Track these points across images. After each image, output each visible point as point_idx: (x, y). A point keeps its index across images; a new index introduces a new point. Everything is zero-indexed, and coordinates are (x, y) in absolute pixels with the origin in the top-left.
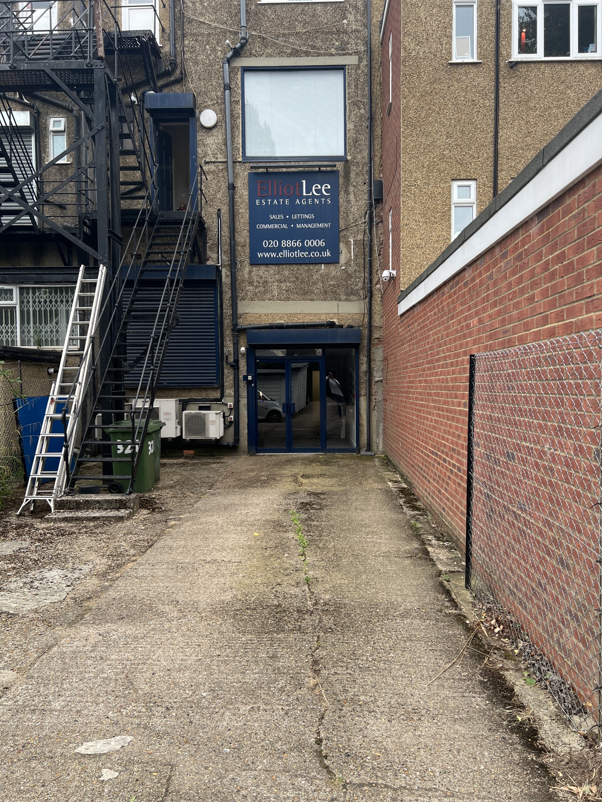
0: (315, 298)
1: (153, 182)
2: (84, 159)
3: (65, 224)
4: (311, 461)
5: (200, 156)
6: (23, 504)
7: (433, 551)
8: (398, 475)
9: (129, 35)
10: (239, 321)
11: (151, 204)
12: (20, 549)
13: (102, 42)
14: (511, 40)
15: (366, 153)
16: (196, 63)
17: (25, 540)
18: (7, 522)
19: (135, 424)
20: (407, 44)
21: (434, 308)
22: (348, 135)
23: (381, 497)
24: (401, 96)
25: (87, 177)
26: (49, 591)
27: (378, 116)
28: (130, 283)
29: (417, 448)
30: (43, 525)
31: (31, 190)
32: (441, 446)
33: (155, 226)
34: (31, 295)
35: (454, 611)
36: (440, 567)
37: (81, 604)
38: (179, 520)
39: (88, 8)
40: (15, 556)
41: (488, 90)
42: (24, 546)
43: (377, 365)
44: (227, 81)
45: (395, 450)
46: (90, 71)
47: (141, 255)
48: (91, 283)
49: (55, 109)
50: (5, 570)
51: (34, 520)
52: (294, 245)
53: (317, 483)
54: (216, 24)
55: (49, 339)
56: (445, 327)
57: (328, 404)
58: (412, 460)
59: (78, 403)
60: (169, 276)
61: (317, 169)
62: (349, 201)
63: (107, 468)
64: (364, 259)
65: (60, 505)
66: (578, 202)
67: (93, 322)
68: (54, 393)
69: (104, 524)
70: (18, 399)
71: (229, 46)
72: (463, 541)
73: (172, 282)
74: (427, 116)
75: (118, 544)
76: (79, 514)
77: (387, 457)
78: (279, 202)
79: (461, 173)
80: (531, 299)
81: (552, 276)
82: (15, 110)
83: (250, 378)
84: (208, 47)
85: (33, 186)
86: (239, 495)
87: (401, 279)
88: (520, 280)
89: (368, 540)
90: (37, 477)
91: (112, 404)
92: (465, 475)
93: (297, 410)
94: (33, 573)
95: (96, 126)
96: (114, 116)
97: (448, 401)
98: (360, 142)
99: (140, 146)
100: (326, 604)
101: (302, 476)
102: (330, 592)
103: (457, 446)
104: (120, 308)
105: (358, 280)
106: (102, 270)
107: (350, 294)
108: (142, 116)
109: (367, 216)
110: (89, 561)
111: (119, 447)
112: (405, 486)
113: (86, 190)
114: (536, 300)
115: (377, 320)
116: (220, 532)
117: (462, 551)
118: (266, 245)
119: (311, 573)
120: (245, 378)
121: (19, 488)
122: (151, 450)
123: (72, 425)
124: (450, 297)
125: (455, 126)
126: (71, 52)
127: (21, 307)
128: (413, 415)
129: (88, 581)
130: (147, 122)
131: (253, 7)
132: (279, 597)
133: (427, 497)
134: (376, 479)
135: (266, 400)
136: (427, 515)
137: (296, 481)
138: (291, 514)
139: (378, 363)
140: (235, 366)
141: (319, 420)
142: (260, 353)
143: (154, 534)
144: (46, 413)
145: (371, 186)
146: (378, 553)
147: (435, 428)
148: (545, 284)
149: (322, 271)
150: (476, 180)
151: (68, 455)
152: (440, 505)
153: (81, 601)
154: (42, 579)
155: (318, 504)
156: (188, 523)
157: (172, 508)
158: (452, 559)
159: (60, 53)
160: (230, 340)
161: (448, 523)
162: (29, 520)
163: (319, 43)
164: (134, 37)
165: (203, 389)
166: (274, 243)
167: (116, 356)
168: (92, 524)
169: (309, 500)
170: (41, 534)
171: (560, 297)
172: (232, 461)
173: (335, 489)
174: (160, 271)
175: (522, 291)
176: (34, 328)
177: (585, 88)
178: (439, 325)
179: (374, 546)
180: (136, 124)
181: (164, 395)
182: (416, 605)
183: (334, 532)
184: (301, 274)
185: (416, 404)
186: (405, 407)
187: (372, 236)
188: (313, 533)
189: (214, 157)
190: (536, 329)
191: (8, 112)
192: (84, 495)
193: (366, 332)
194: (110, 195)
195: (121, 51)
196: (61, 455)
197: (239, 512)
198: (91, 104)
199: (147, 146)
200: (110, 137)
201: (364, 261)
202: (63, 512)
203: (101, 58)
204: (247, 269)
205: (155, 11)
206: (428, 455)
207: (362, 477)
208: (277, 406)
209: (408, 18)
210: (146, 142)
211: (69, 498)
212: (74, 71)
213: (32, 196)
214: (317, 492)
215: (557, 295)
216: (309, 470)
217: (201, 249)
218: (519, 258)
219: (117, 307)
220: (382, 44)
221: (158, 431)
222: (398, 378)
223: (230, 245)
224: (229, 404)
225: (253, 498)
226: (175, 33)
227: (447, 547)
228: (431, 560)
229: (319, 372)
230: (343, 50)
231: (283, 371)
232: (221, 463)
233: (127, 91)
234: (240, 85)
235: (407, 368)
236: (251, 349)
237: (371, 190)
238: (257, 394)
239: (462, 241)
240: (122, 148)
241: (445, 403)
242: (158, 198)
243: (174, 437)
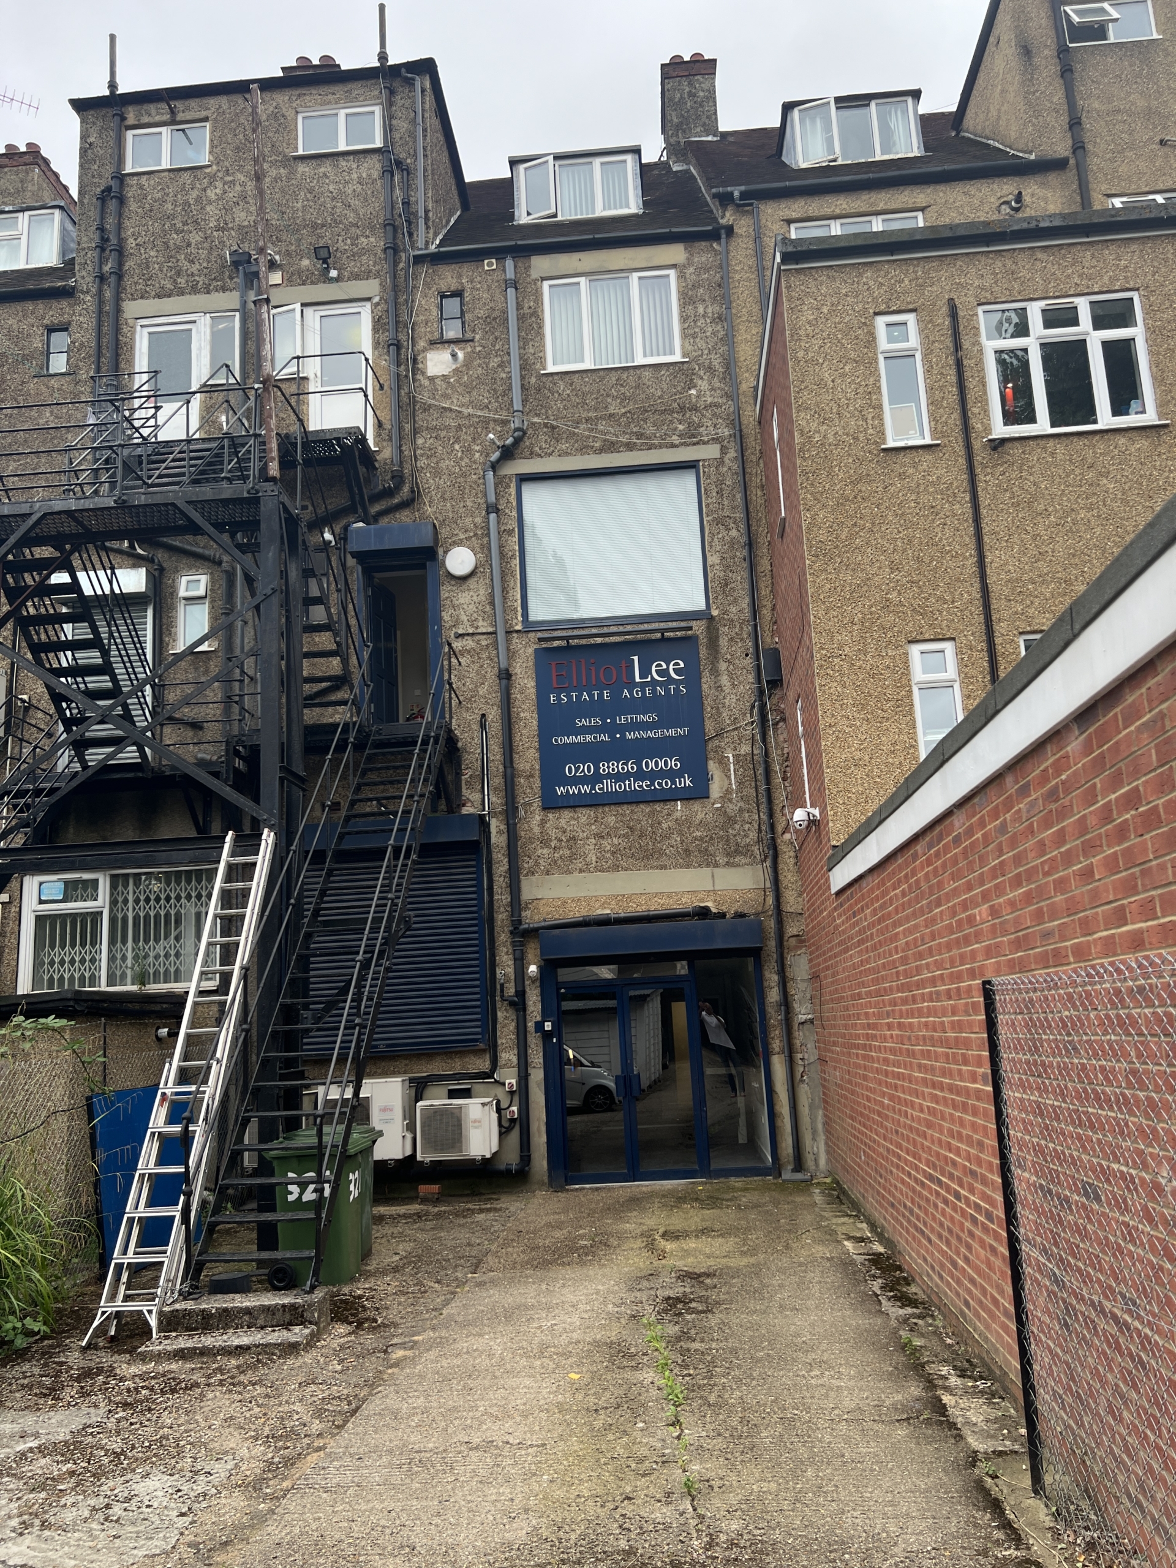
0: (668, 863)
1: (363, 675)
2: (238, 641)
3: (200, 755)
4: (680, 1199)
5: (447, 625)
6: (96, 1323)
7: (953, 1403)
8: (864, 1225)
9: (322, 437)
10: (523, 914)
11: (358, 713)
12: (86, 1426)
13: (275, 454)
14: (987, 404)
15: (745, 603)
16: (437, 473)
17: (96, 1406)
18: (61, 1364)
19: (325, 1139)
20: (804, 423)
21: (899, 881)
22: (710, 575)
23: (833, 1277)
24: (802, 507)
25: (243, 672)
26: (142, 1528)
27: (763, 540)
28: (319, 857)
29: (898, 1167)
30: (134, 1370)
31: (142, 700)
32: (947, 1164)
33: (367, 751)
34: (131, 887)
35: (1012, 1552)
36: (975, 1443)
37: (208, 1558)
38: (412, 1348)
39: (252, 398)
40: (74, 1444)
41: (957, 487)
42: (94, 1420)
43: (800, 990)
44: (492, 498)
45: (852, 1168)
46: (254, 501)
47: (339, 803)
48: (245, 865)
49: (191, 561)
50: (53, 1479)
51: (116, 1357)
52: (623, 769)
53: (695, 1249)
54: (471, 411)
55: (162, 970)
56: (925, 920)
57: (709, 1071)
58: (890, 1192)
59: (213, 1100)
60: (391, 842)
61: (659, 635)
62: (719, 688)
63: (267, 1237)
64: (756, 787)
65: (171, 1322)
66: (1150, 701)
67: (247, 938)
68: (168, 1084)
69: (258, 1361)
70: (98, 1095)
71: (494, 443)
72: (1015, 1376)
73: (397, 851)
74: (852, 537)
75: (286, 1408)
76: (209, 1340)
77: (838, 1183)
78: (591, 696)
79: (924, 630)
80: (1087, 874)
81: (1122, 833)
82: (121, 567)
83: (548, 1026)
84: (457, 447)
85: (146, 693)
86: (534, 1283)
87: (831, 824)
88: (1060, 838)
89: (813, 1382)
90: (126, 1261)
91: (279, 1097)
92: (1002, 1229)
93: (645, 1083)
94: (111, 1484)
95: (263, 587)
96: (294, 569)
97: (950, 1069)
98: (733, 585)
99: (339, 614)
100: (732, 1544)
101: (664, 1235)
102: (739, 1513)
103: (980, 1166)
104: (299, 908)
105: (747, 826)
106: (268, 838)
107: (735, 853)
108: (344, 565)
109: (755, 711)
110: (226, 1453)
111: (291, 1188)
112: (881, 1250)
113: (240, 696)
114: (1097, 877)
115: (791, 900)
116: (498, 1374)
117: (1015, 1400)
118: (570, 772)
119: (696, 1467)
120: (539, 1026)
121: (87, 1283)
122: (354, 1191)
123: (199, 1148)
124: (929, 862)
125: (904, 551)
126: (222, 470)
127: (111, 911)
128: (883, 1094)
129: (224, 1501)
130: (352, 573)
131: (533, 380)
132: (629, 1530)
133: (928, 1275)
134: (818, 1235)
135: (582, 1065)
136: (932, 1316)
137: (651, 1246)
138: (644, 1326)
139: (802, 986)
140: (519, 1004)
141: (691, 1103)
142: (567, 975)
143: (361, 1382)
144: (151, 1125)
145: (758, 659)
146: (836, 1412)
147: (930, 1125)
148: (1109, 846)
149: (679, 814)
150: (954, 639)
151: (190, 1211)
152: (958, 1294)
153: (209, 1550)
154: (128, 1500)
155: (701, 1299)
156: (432, 1354)
157: (397, 1320)
158: (996, 1420)
159: (203, 472)
160: (507, 953)
161: (979, 1335)
162: (105, 1359)
163: (649, 429)
164: (330, 440)
165: (456, 1053)
166: (586, 769)
167: (289, 1001)
168: (234, 1362)
169: (681, 1290)
170: (129, 1391)
171: (1143, 873)
172: (518, 1204)
173: (734, 1262)
174: (375, 832)
175: (1068, 859)
176: (133, 949)
177: (1132, 473)
178: (914, 915)
179: (827, 1396)
180: (332, 578)
181: (379, 1071)
182: (930, 1541)
183: (739, 1367)
184: (639, 821)
185: (887, 1073)
186: (865, 1078)
187: (769, 746)
188: (695, 1368)
189: (472, 626)
190: (1105, 933)
191: (109, 572)
192: (219, 1296)
193: (771, 924)
194: (284, 700)
195: (307, 462)
196: (176, 1212)
197: (535, 1325)
198: (253, 552)
199: (351, 613)
200: (286, 604)
201: (757, 791)
202: (176, 1337)
203: (273, 479)
204: (538, 818)
205: (366, 396)
206: (922, 1182)
207: (789, 1231)
208: (604, 1078)
209: (803, 382)
210: (351, 606)
211: (189, 1305)
212: (225, 502)
213: (143, 710)
214: (696, 1270)
215: (1137, 870)
216: (677, 1221)
217: (451, 787)
218: (1053, 795)
219: (294, 906)
220: (760, 423)
221: (369, 1150)
222: (844, 1018)
223: (505, 776)
224: (507, 1082)
225: (565, 1291)
226: (400, 429)
227: (982, 1392)
228: (953, 1426)
229: (684, 1004)
230: (692, 437)
231: (612, 1003)
232: (496, 1210)
233: (317, 525)
234: (514, 504)
235: (859, 996)
236: (549, 967)
237: (759, 666)
238: (562, 1053)
239: (940, 761)
240: (307, 618)
241: (944, 1073)
242: (371, 701)
243: (400, 1157)
